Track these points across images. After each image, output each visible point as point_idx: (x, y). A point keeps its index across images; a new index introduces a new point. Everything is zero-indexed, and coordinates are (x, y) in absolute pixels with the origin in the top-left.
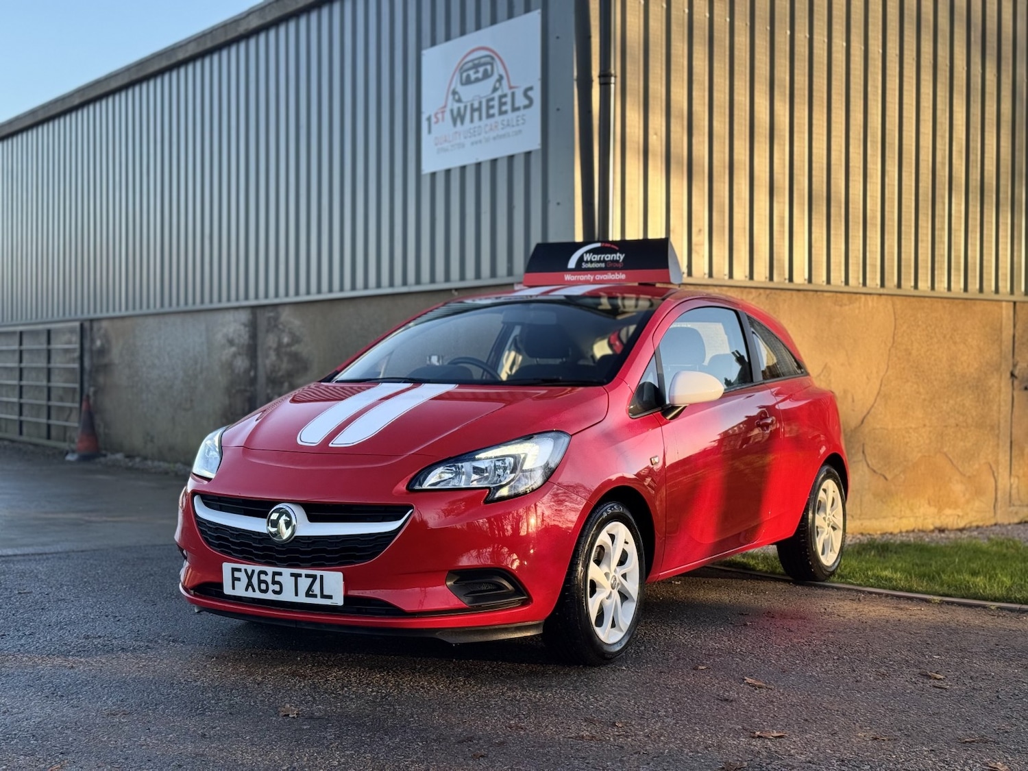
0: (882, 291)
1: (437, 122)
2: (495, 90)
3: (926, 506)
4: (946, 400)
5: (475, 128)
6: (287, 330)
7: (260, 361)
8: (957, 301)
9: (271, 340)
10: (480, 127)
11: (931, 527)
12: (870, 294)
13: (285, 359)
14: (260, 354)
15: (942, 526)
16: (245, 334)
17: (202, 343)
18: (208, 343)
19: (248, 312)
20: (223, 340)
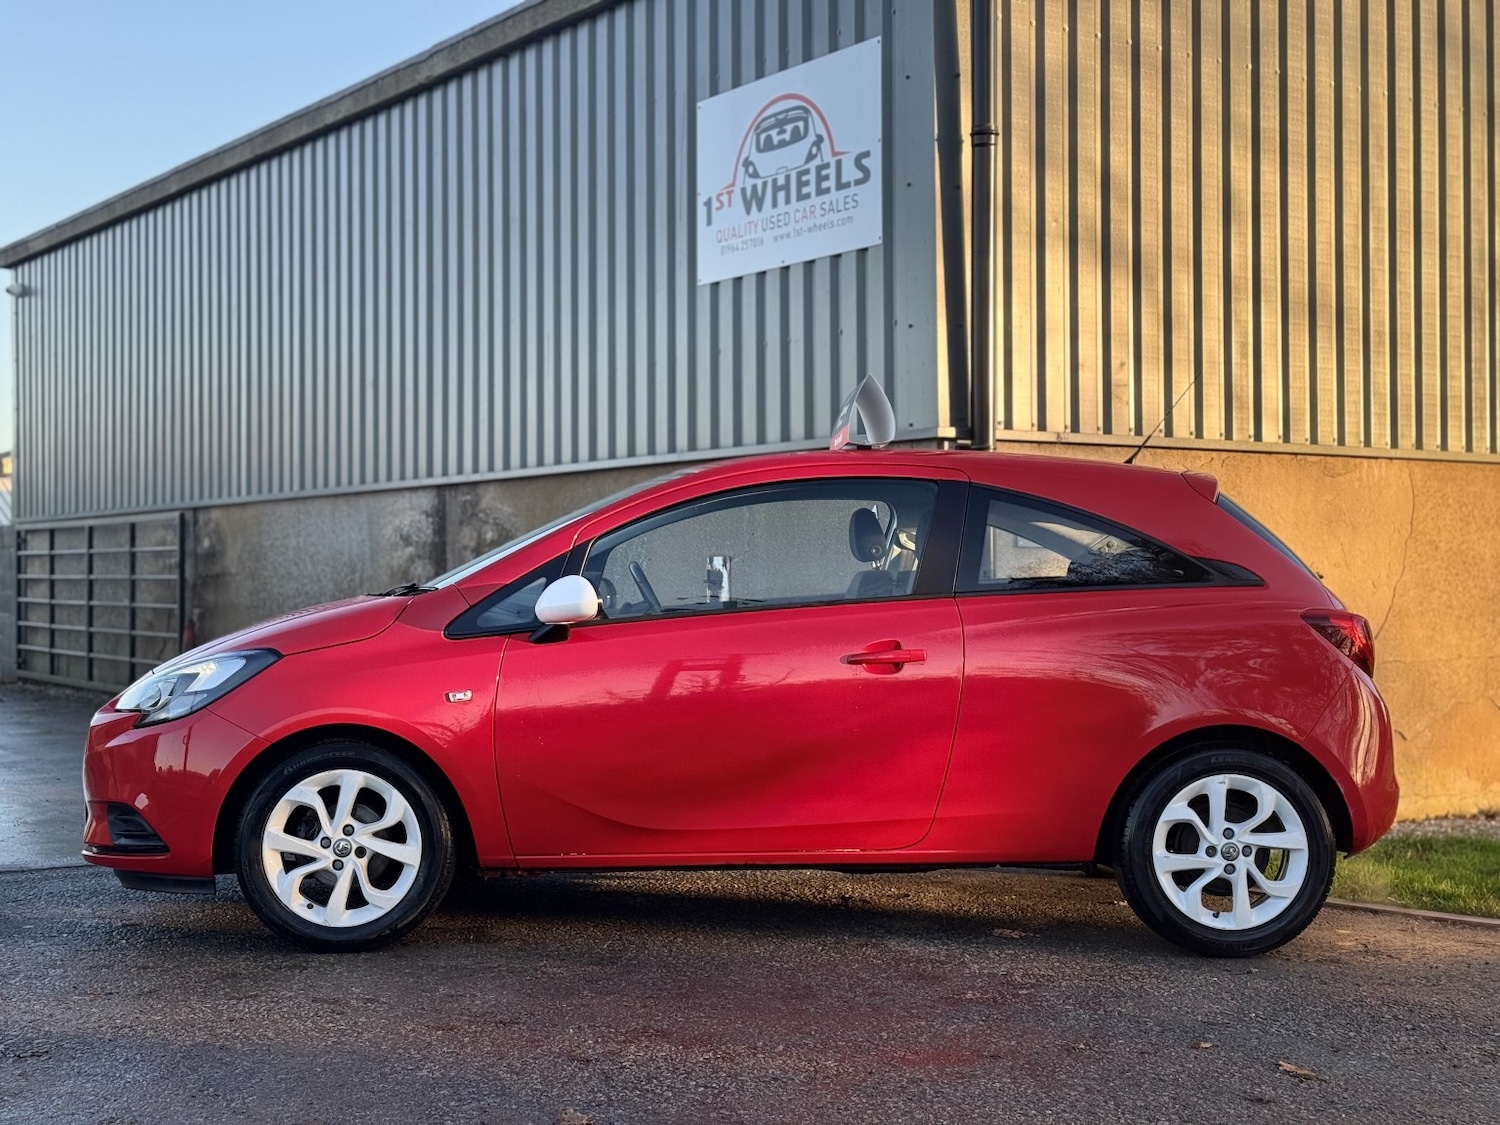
0: (1394, 453)
3: (1464, 778)
4: (1491, 618)
6: (491, 521)
9: (467, 536)
11: (1475, 811)
12: (1376, 458)
14: (450, 556)
15: (1491, 808)
16: (428, 528)
17: (363, 541)
18: (371, 540)
19: (433, 494)
20: (393, 537)
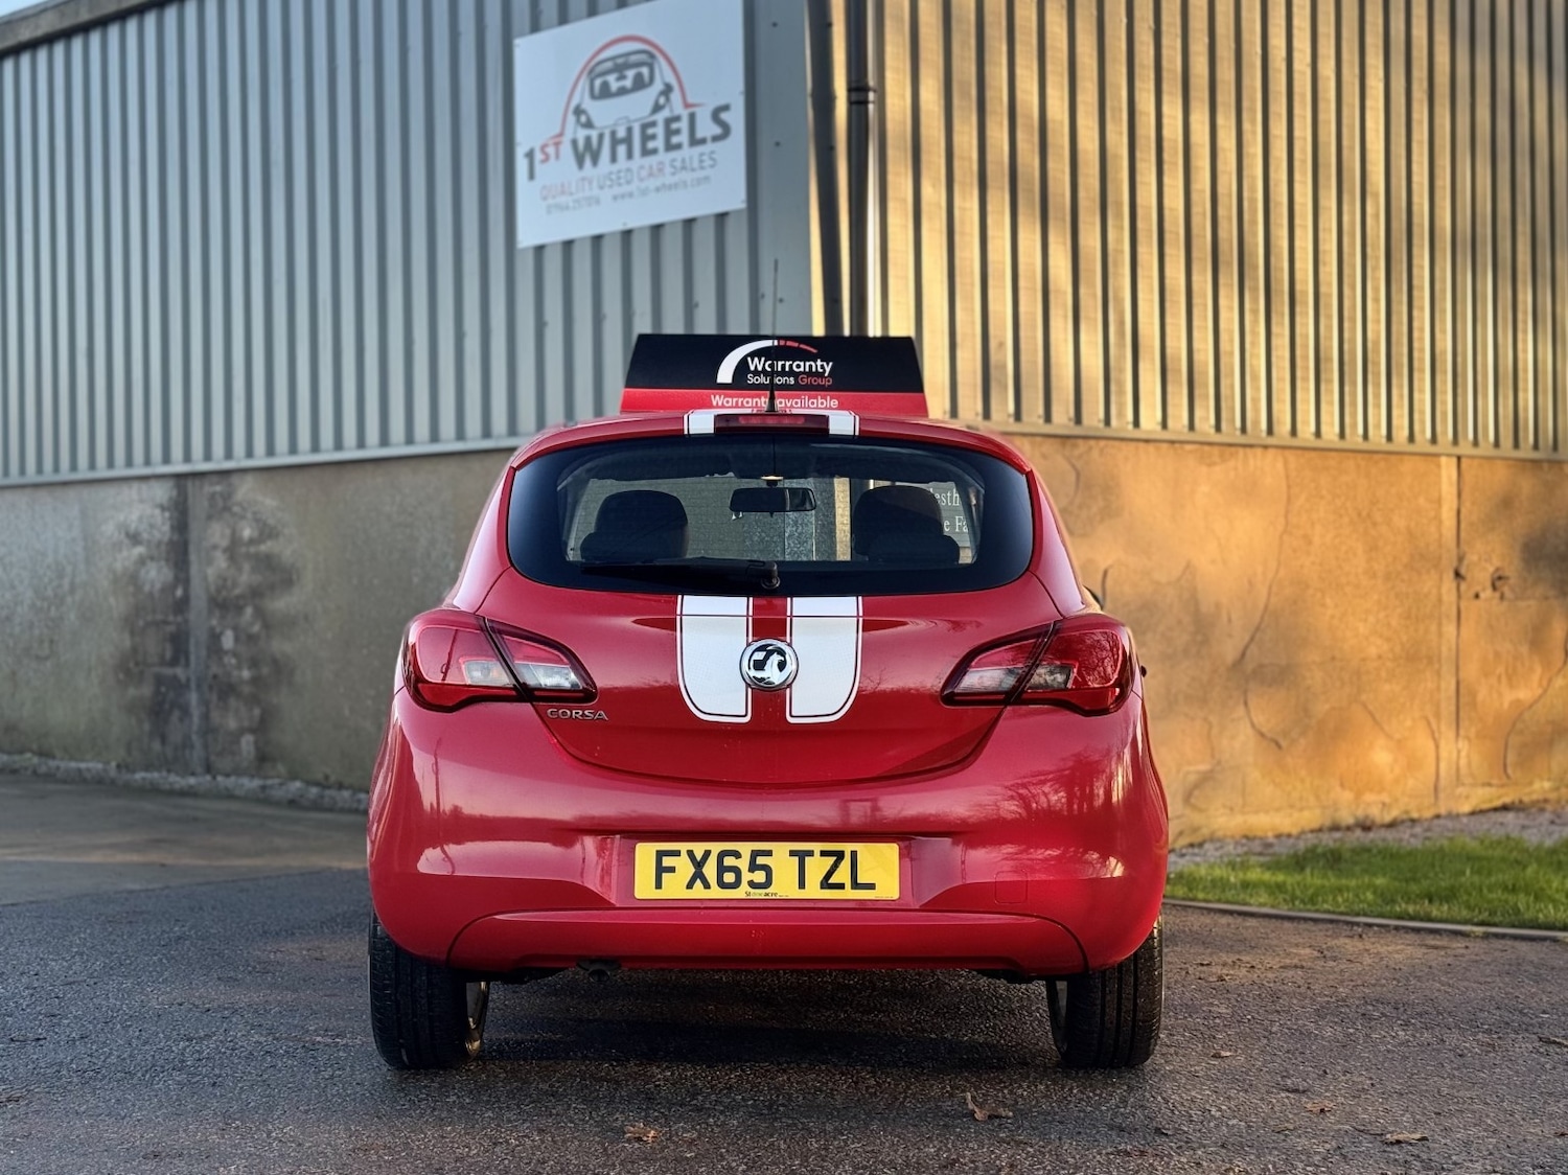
0: (1269, 441)
1: (546, 159)
2: (657, 108)
3: (1338, 789)
5: (619, 172)
6: (249, 515)
7: (194, 569)
8: (1376, 457)
9: (218, 533)
10: (628, 170)
11: (1351, 821)
12: (1251, 446)
13: (247, 567)
14: (193, 557)
15: (1367, 817)
16: (163, 524)
17: (74, 540)
18: (85, 539)
19: (169, 484)
20: (116, 534)
